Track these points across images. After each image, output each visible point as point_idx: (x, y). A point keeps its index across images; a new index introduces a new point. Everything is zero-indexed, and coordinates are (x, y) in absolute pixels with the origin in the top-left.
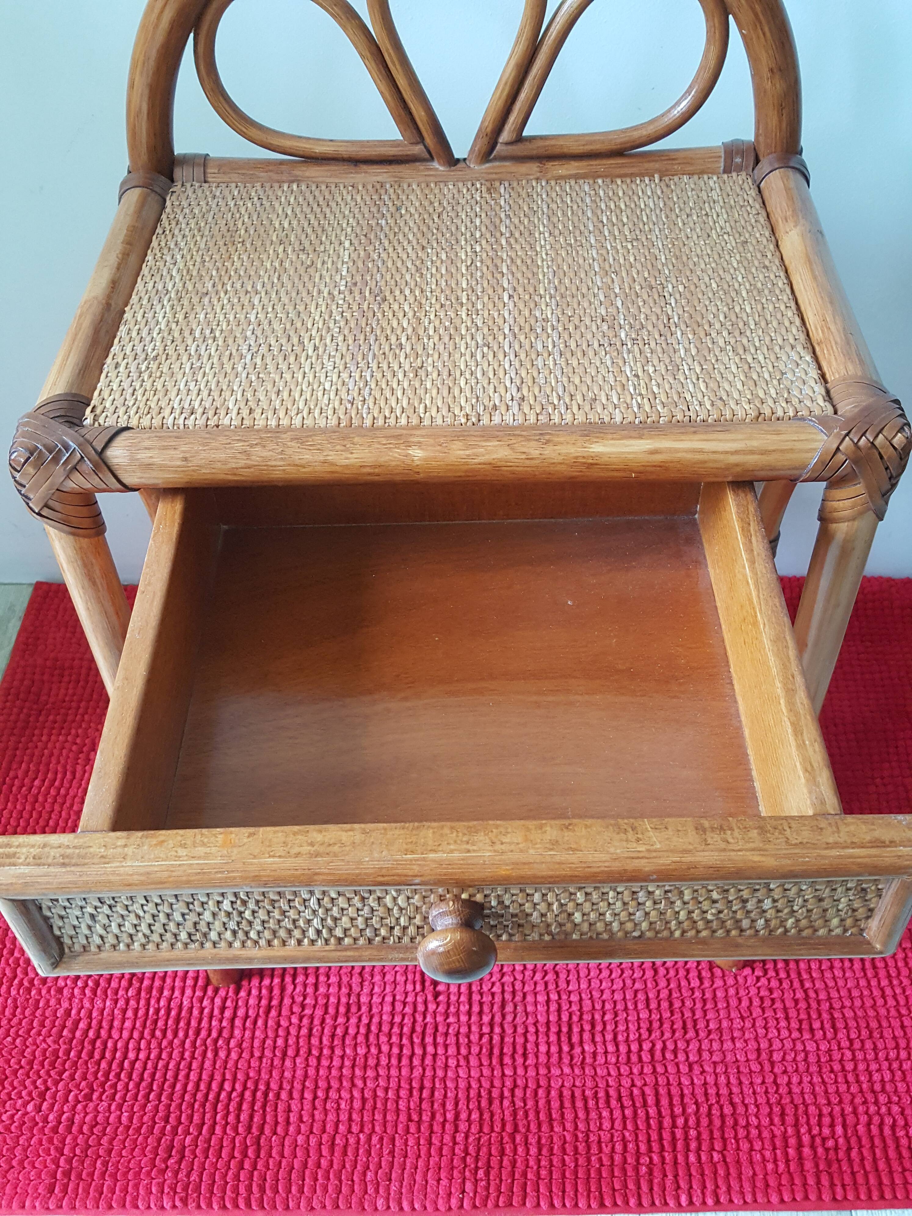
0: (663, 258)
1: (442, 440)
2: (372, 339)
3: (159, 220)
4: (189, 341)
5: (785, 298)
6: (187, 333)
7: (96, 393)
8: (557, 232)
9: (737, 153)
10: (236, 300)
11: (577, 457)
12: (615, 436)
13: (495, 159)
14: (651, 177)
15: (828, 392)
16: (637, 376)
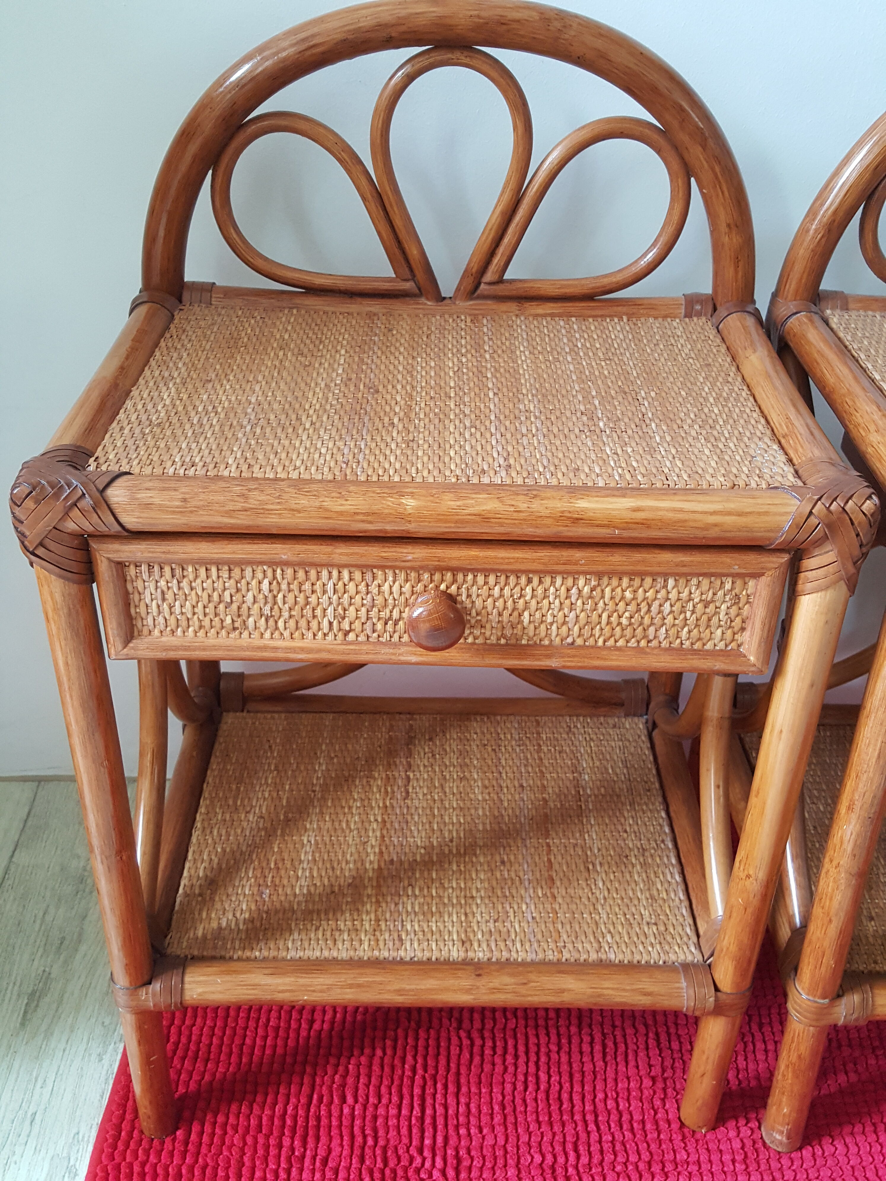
0: (634, 372)
1: (434, 491)
2: (366, 419)
3: (168, 328)
4: (193, 414)
5: (749, 404)
6: (190, 408)
7: (100, 448)
8: (536, 352)
9: (697, 302)
10: (238, 387)
11: (563, 512)
12: (599, 494)
13: (479, 297)
14: (621, 319)
15: (796, 472)
16: (616, 453)
